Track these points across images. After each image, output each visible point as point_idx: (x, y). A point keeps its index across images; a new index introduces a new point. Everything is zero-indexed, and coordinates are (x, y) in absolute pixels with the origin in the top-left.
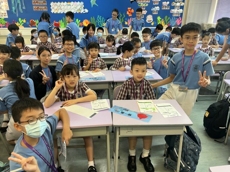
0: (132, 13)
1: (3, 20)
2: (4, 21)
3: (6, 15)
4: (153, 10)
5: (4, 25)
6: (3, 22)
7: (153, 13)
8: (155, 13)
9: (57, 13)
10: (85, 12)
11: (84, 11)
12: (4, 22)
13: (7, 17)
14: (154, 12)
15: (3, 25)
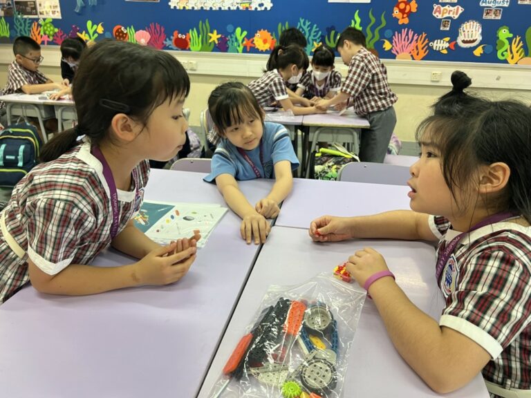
0: (410, 14)
1: (48, 25)
3: (56, 10)
4: (484, 5)
5: (51, 39)
6: (49, 29)
7: (485, 17)
8: (492, 17)
9: (184, 7)
10: (263, 8)
11: (261, 5)
12: (52, 30)
13: (58, 16)
14: (487, 13)
15: (49, 37)
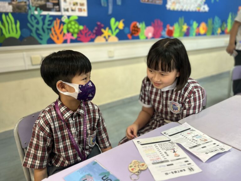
1: (73, 23)
2: (77, 26)
3: (82, 8)
5: (75, 36)
6: (73, 27)
12: (77, 28)
13: (85, 14)
